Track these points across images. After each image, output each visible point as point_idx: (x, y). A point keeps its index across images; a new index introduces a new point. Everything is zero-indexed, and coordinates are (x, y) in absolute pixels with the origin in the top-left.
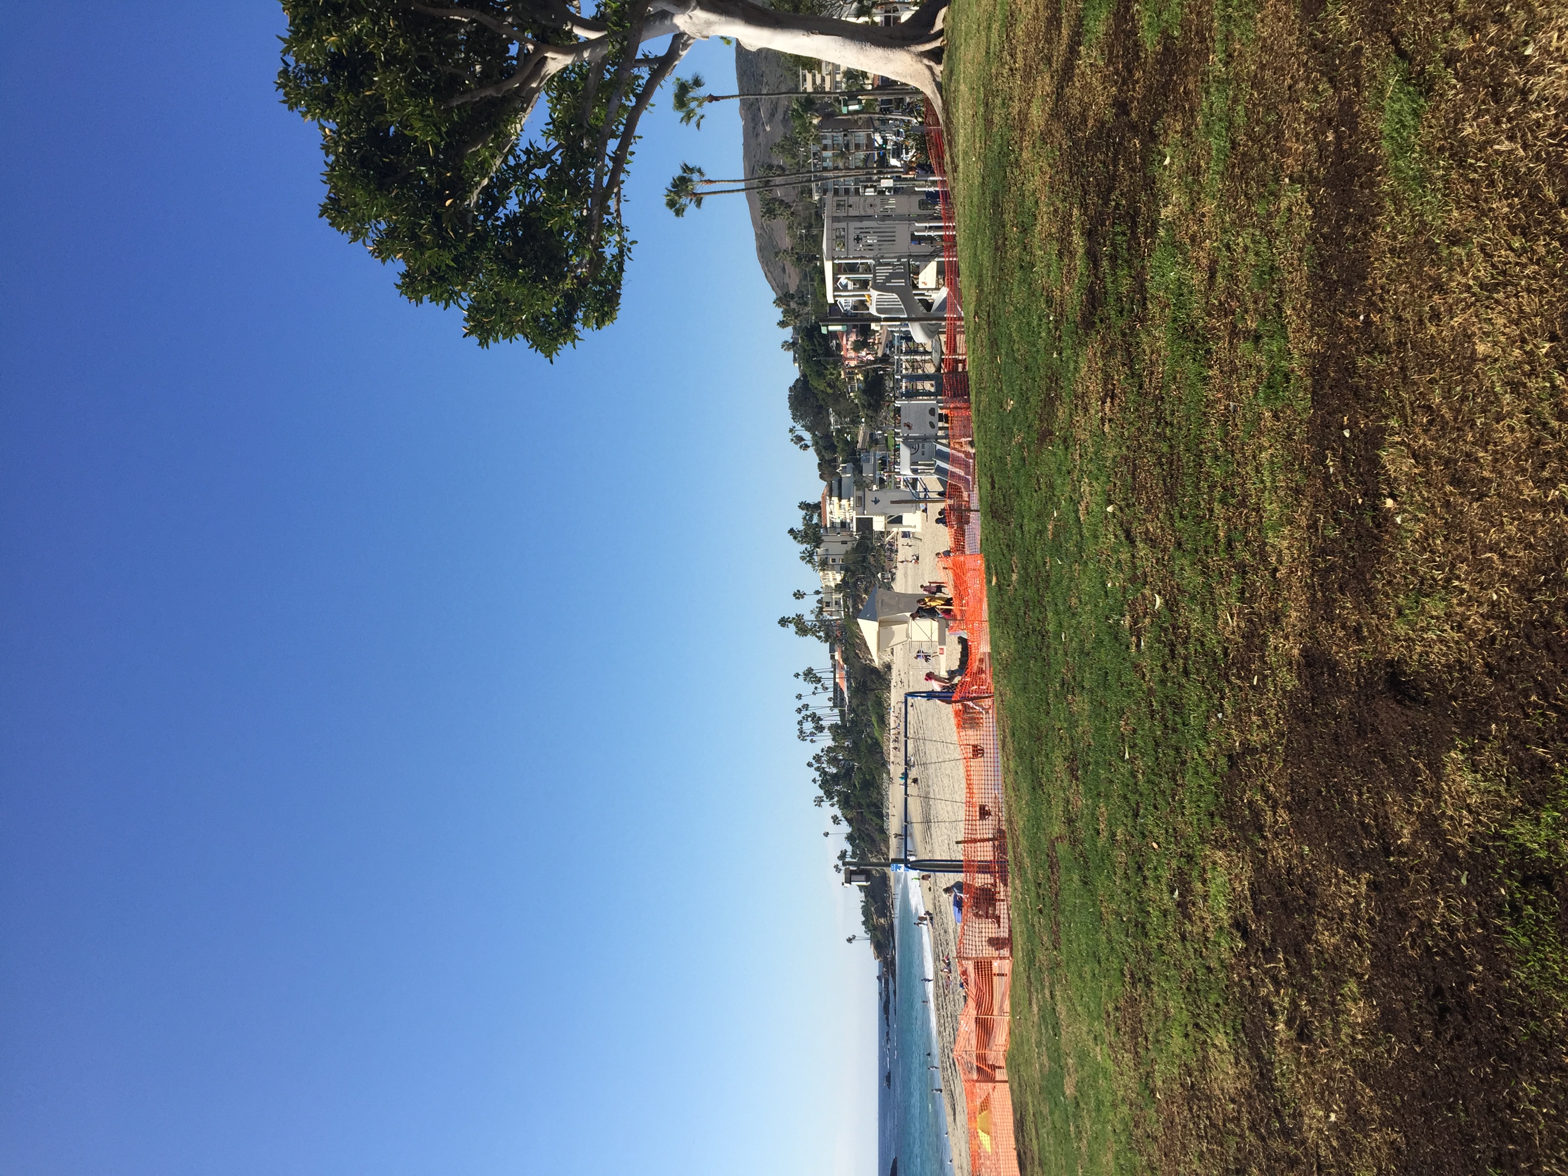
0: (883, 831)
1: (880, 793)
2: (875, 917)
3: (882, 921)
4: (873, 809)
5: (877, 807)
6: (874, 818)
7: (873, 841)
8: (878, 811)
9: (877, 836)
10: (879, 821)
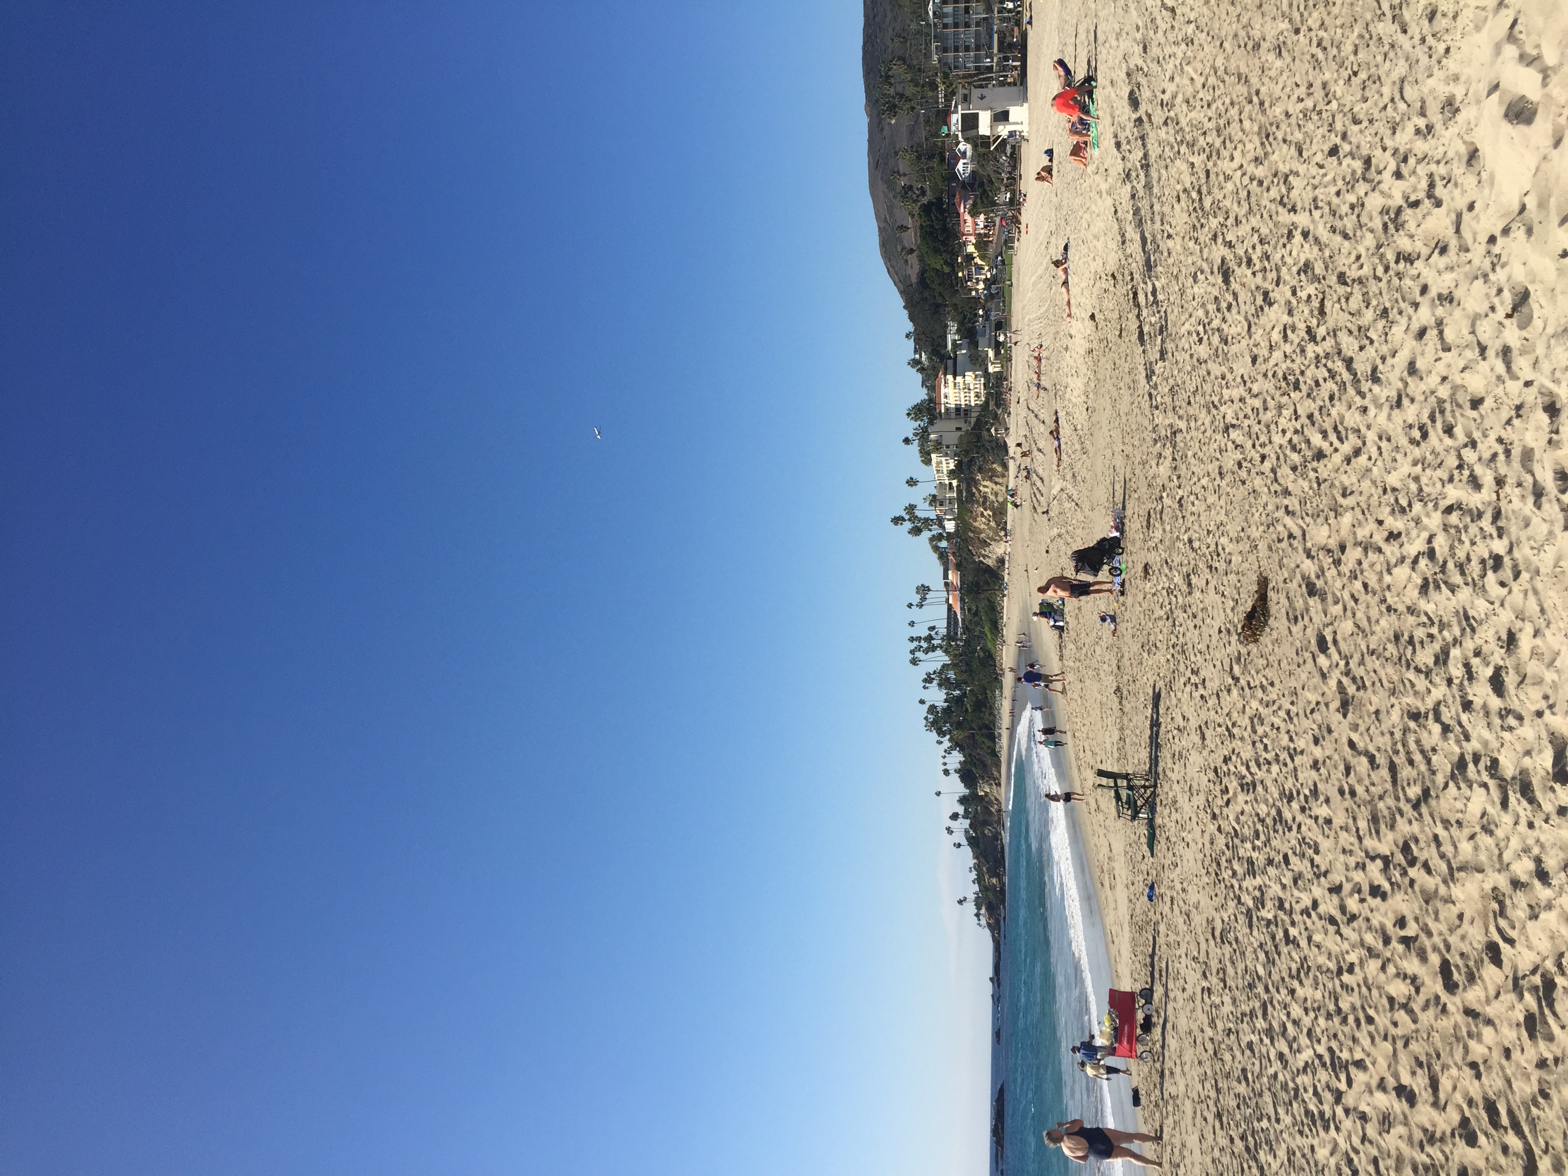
0: (995, 754)
1: (992, 714)
2: (986, 877)
3: (994, 881)
4: (985, 731)
5: (988, 728)
6: (986, 741)
7: (985, 766)
8: (990, 733)
9: (989, 761)
10: (990, 744)
